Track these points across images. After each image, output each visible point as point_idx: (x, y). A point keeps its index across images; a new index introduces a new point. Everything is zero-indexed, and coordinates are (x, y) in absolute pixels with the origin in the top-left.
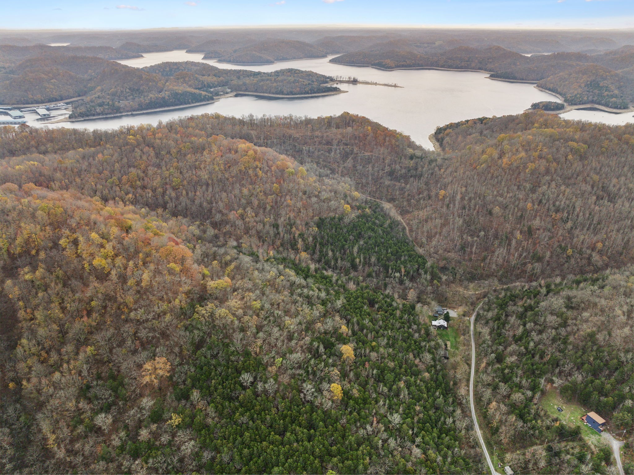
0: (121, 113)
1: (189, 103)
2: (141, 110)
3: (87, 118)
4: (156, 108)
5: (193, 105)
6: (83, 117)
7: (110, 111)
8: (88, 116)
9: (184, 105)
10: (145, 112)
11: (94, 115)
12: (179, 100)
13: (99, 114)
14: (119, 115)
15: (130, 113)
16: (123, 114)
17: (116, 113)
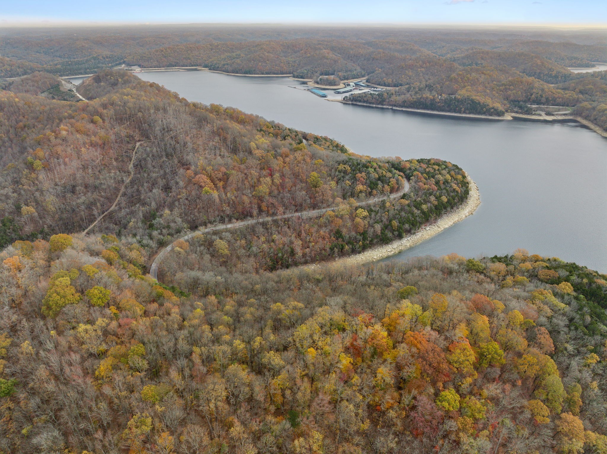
0: (382, 105)
1: (460, 113)
2: (402, 107)
3: (355, 103)
4: (418, 109)
5: (464, 115)
6: (352, 101)
7: (374, 101)
8: (356, 101)
9: (452, 112)
10: (404, 109)
11: (360, 101)
12: (449, 106)
13: (364, 102)
14: (380, 106)
15: (391, 107)
16: (385, 107)
17: (378, 104)
